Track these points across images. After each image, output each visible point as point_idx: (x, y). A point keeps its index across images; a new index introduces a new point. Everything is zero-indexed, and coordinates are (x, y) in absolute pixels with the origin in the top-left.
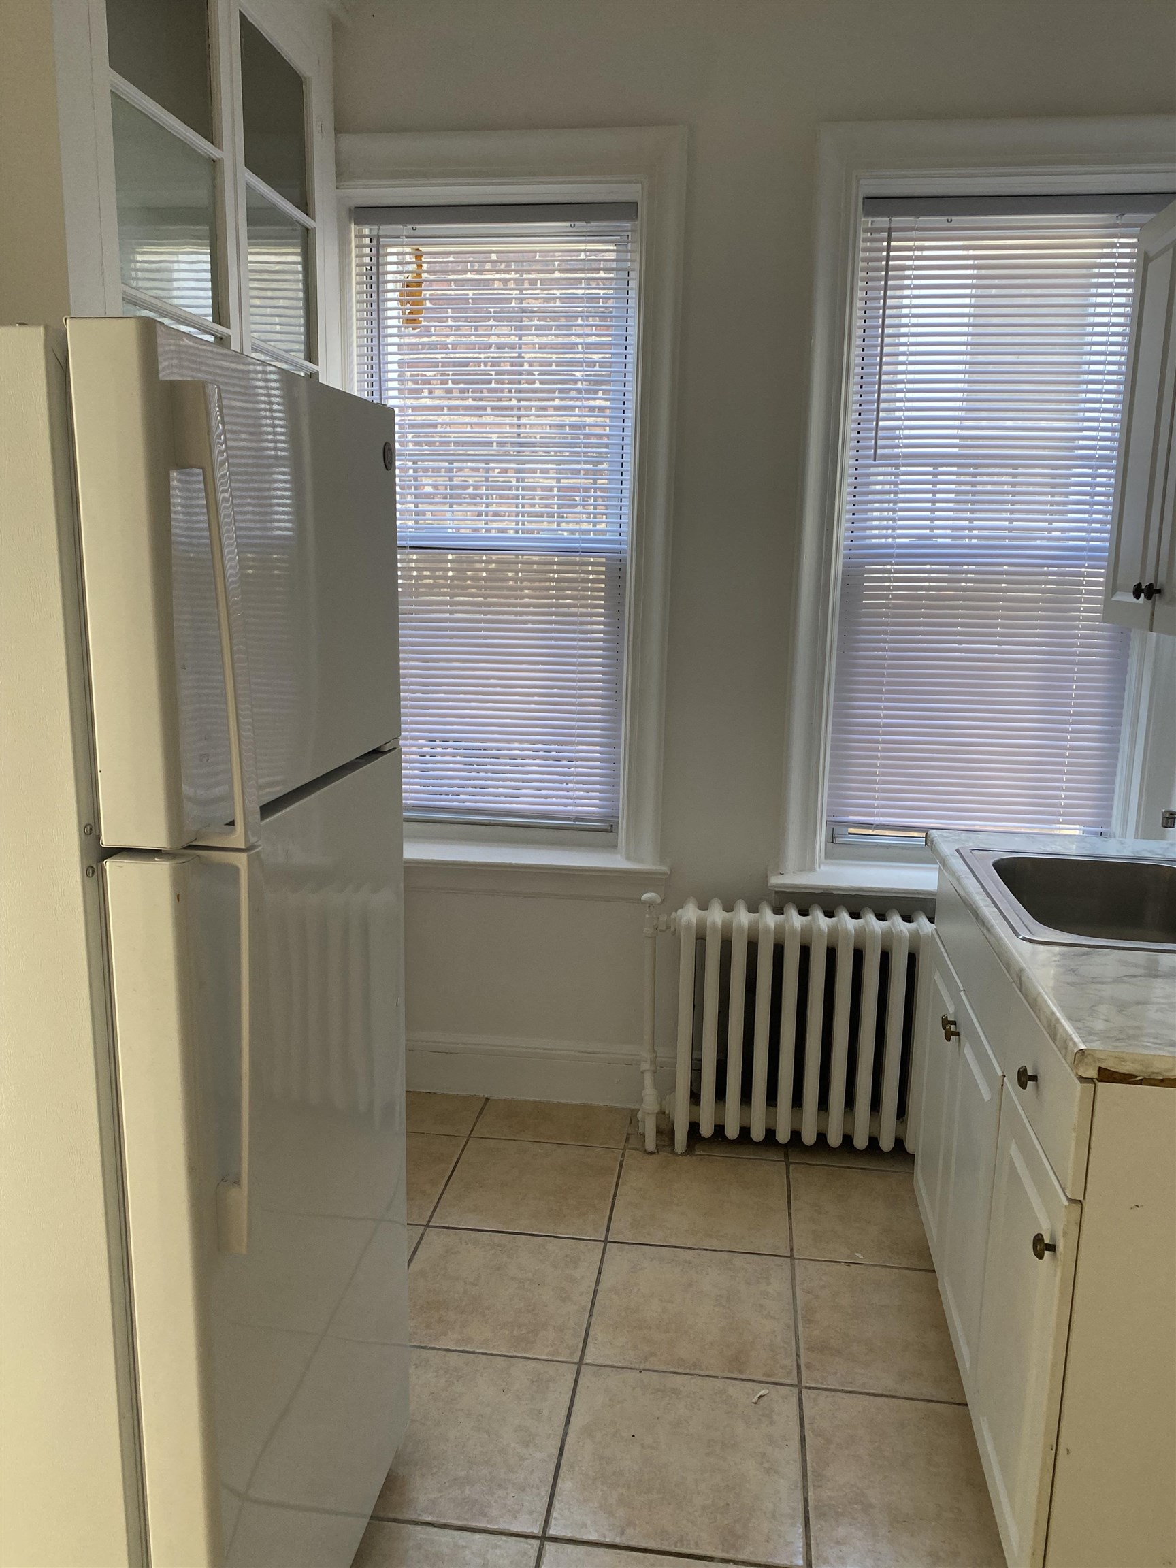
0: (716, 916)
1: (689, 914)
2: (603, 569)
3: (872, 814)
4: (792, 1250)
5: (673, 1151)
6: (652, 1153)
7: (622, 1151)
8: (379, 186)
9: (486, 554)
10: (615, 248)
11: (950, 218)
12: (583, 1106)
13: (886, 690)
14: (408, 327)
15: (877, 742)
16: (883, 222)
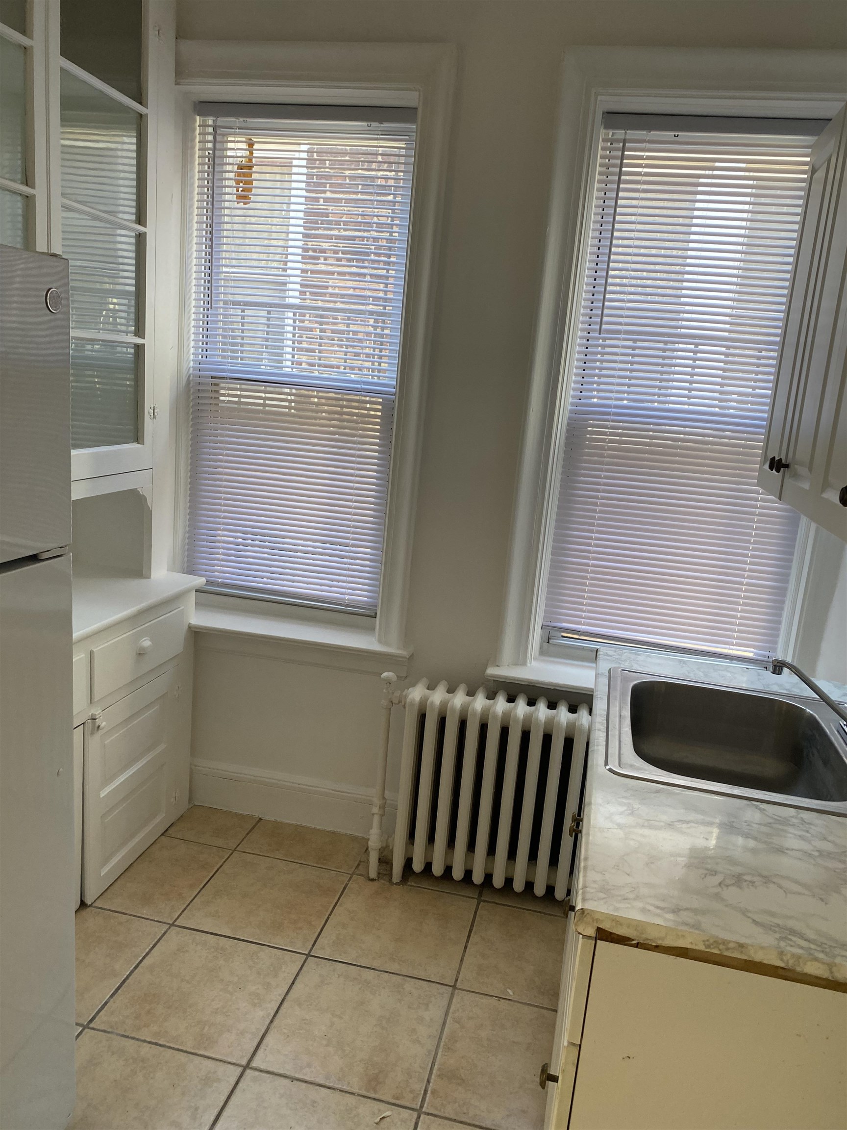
0: (438, 697)
1: (416, 693)
2: (380, 407)
3: (580, 623)
4: (456, 980)
5: (390, 881)
6: (373, 880)
7: (350, 875)
8: (210, 84)
9: (296, 389)
10: (404, 146)
11: (676, 134)
12: (333, 833)
13: (597, 524)
14: (240, 202)
15: (587, 565)
16: (620, 134)
